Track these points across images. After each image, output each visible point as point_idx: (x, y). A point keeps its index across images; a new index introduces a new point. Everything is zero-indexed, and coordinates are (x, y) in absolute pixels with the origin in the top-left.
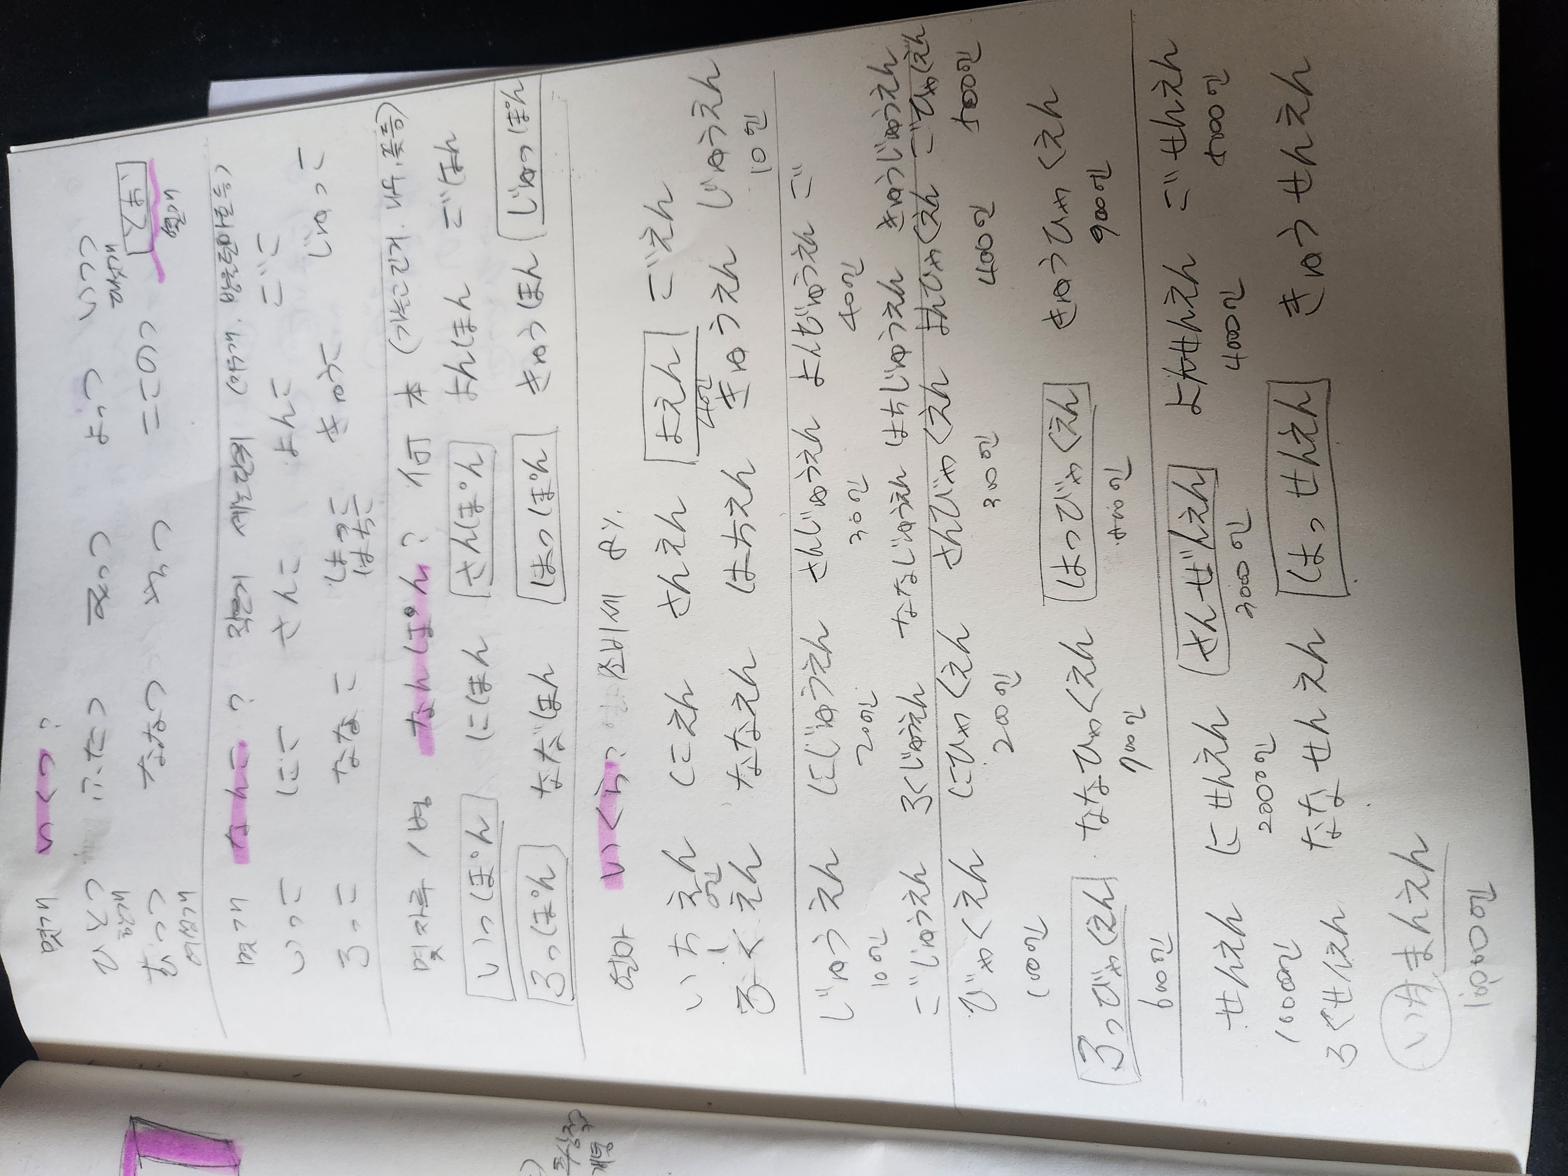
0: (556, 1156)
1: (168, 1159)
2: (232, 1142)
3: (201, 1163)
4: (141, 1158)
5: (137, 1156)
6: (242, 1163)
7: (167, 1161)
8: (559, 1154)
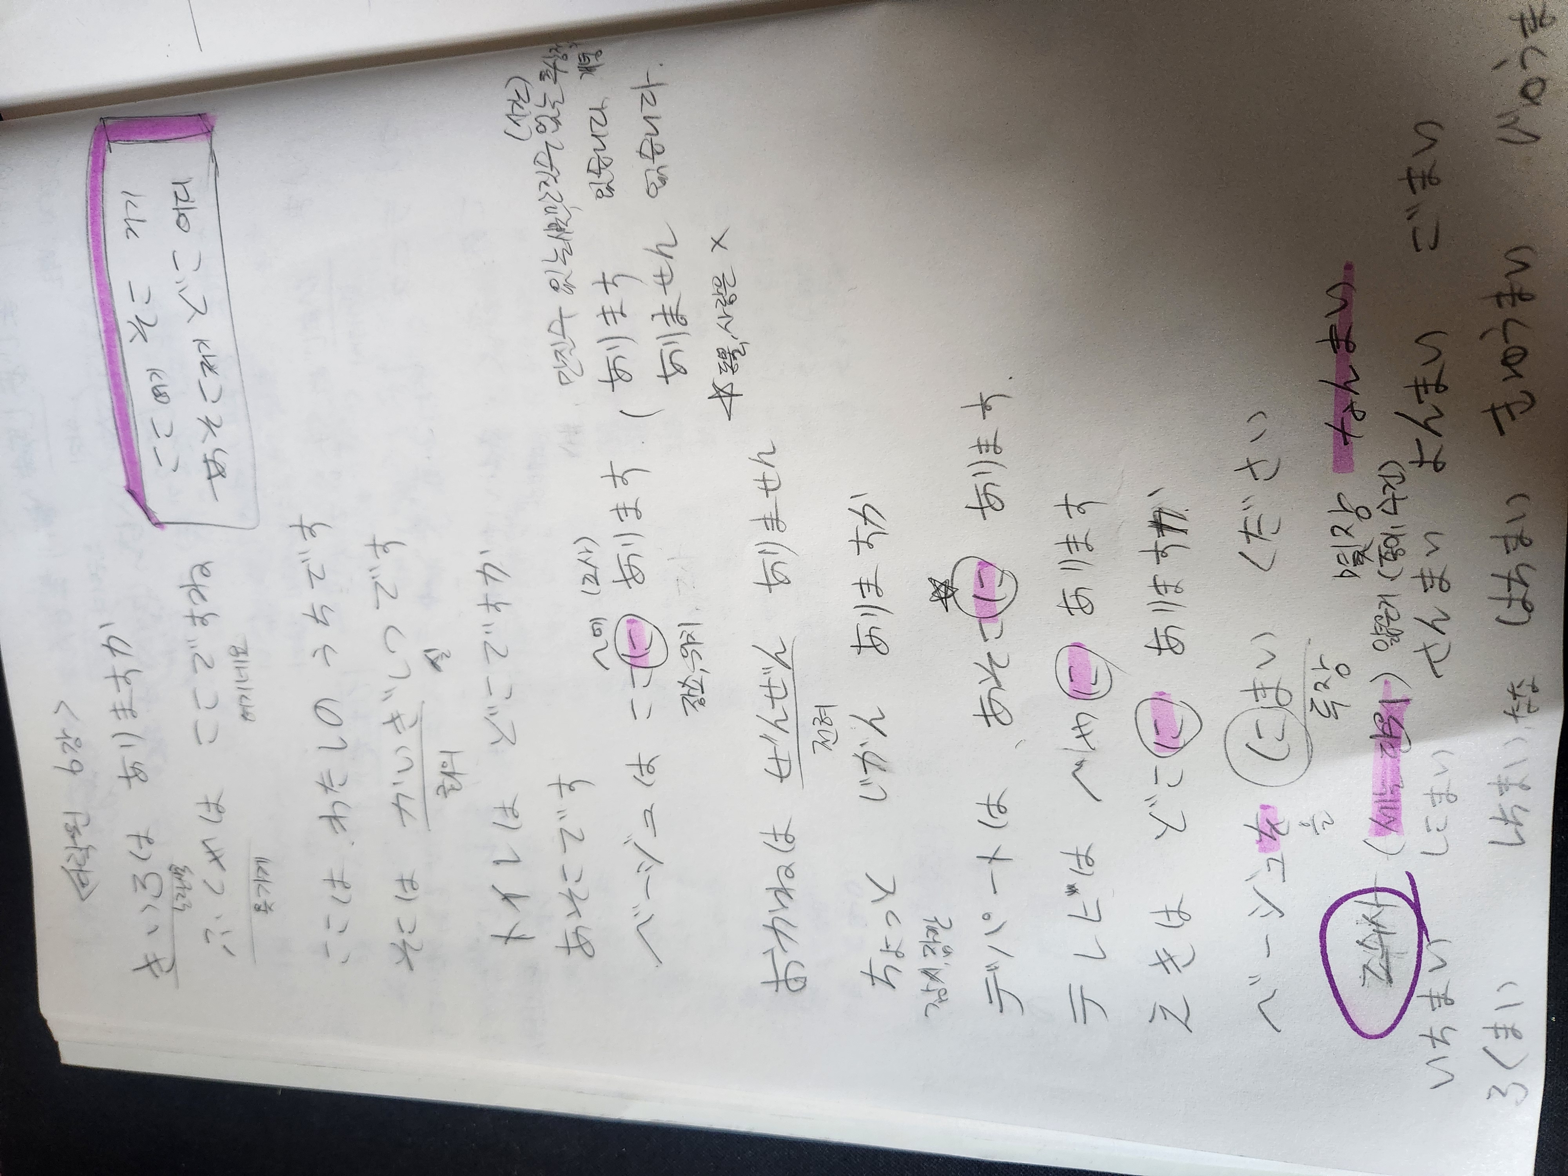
0: (541, 70)
1: (138, 139)
2: (205, 114)
3: (173, 135)
4: (111, 144)
5: (107, 142)
6: (215, 129)
7: (137, 141)
8: (544, 67)
